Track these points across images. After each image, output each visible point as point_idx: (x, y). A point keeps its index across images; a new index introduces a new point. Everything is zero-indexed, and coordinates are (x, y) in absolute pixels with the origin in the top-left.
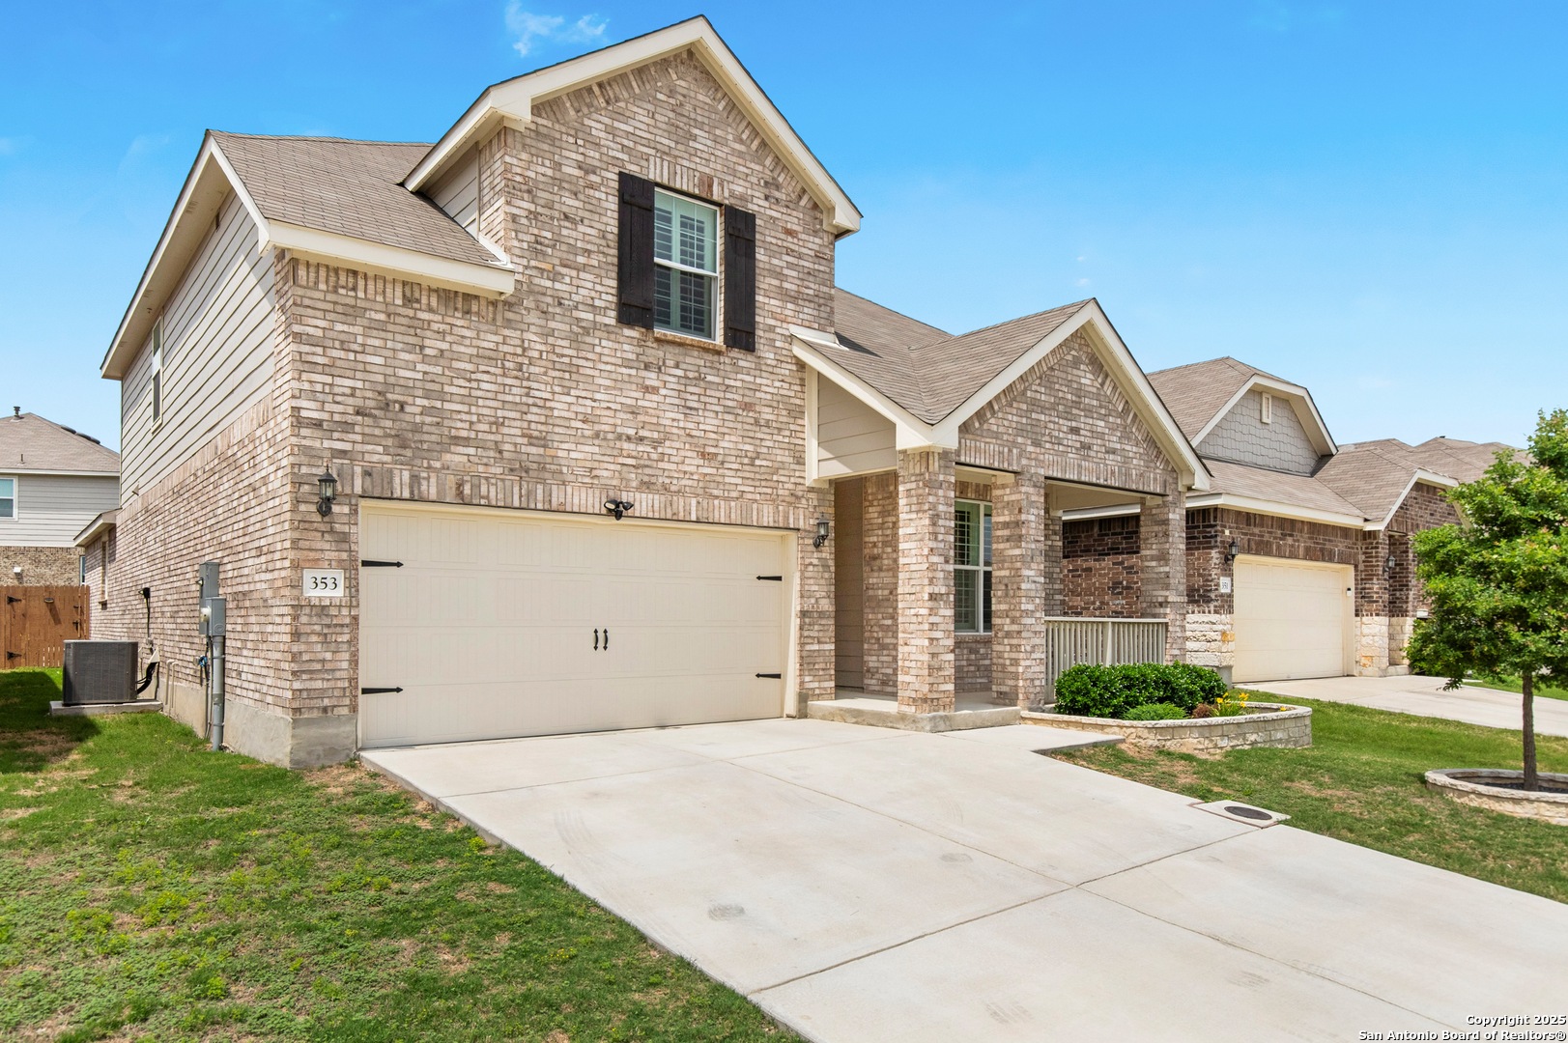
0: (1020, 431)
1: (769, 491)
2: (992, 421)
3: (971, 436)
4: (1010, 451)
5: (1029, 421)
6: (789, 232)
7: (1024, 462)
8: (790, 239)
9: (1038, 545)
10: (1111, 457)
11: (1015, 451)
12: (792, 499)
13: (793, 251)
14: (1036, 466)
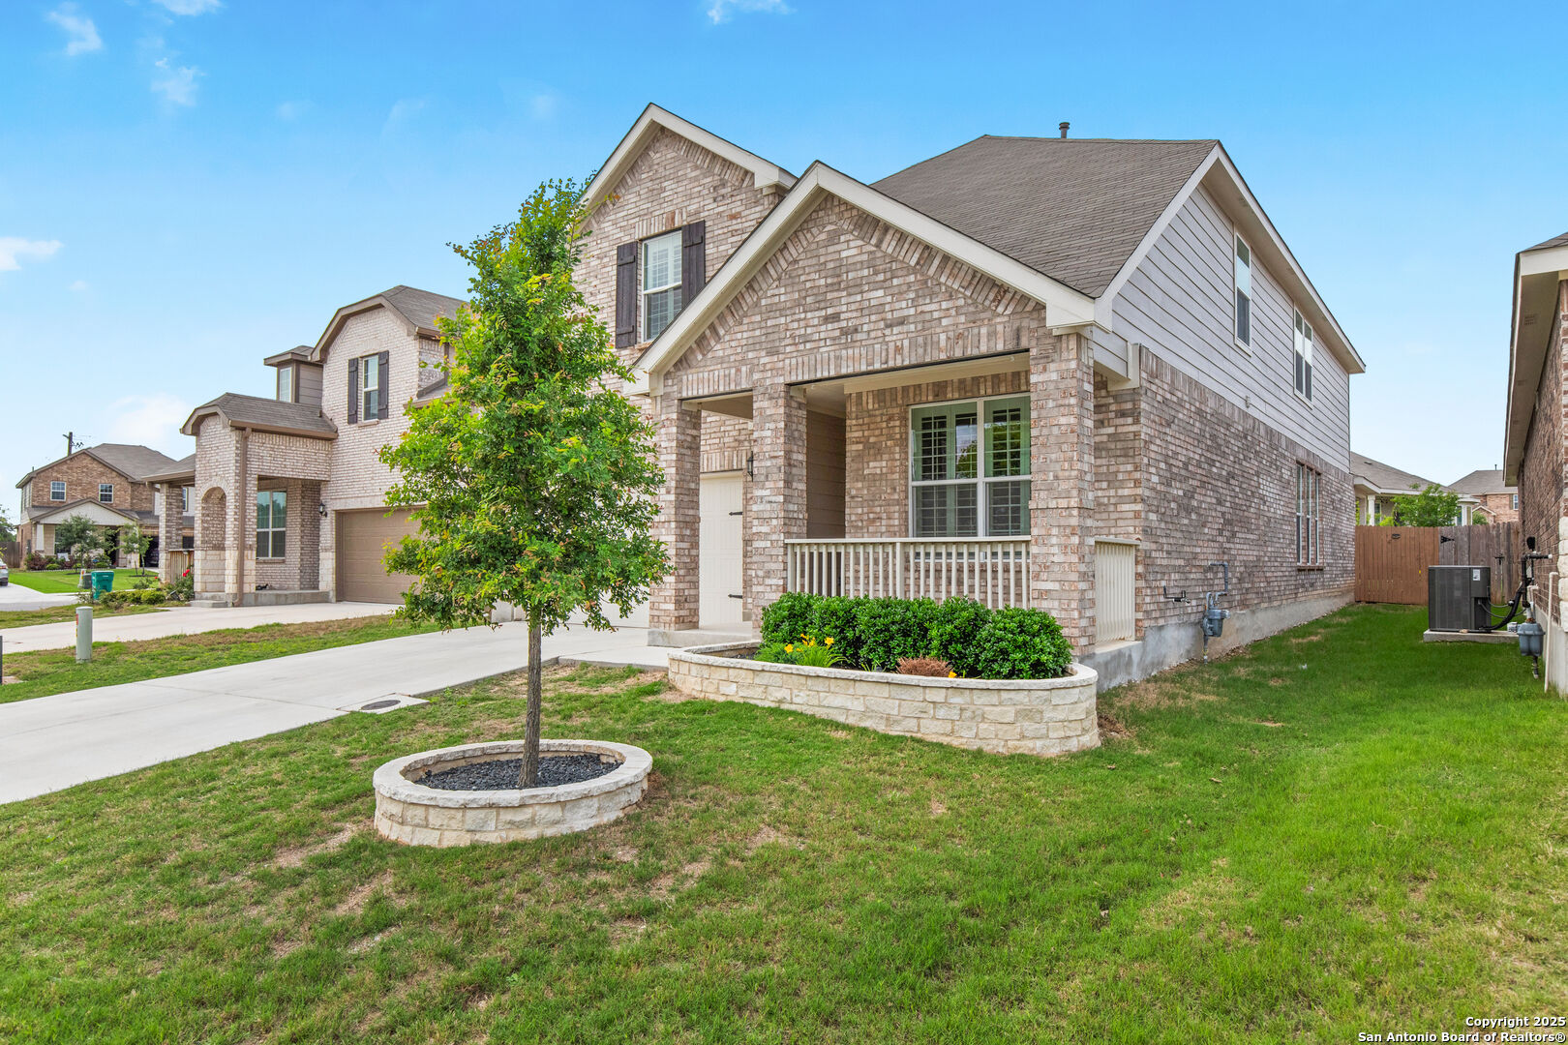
0: (753, 345)
1: (717, 441)
2: (718, 347)
3: (693, 370)
4: (738, 370)
5: (764, 331)
6: (733, 217)
7: (756, 376)
8: (734, 222)
9: (774, 461)
10: (896, 330)
11: (744, 369)
12: (736, 444)
13: (736, 231)
14: (773, 376)
